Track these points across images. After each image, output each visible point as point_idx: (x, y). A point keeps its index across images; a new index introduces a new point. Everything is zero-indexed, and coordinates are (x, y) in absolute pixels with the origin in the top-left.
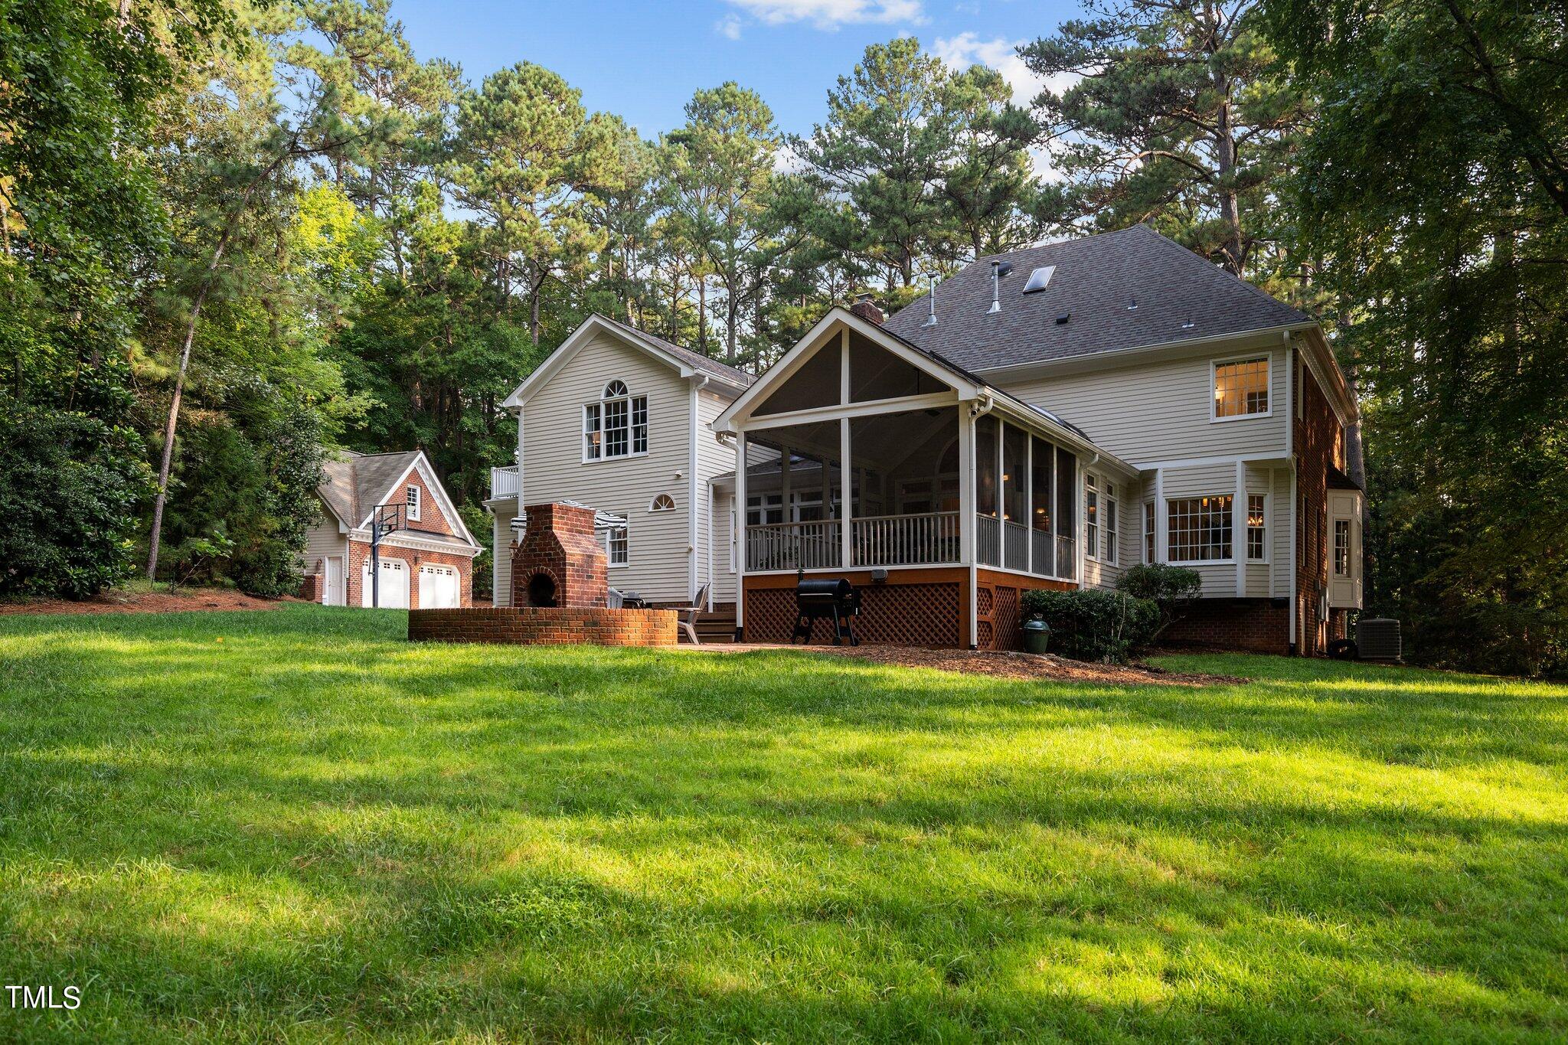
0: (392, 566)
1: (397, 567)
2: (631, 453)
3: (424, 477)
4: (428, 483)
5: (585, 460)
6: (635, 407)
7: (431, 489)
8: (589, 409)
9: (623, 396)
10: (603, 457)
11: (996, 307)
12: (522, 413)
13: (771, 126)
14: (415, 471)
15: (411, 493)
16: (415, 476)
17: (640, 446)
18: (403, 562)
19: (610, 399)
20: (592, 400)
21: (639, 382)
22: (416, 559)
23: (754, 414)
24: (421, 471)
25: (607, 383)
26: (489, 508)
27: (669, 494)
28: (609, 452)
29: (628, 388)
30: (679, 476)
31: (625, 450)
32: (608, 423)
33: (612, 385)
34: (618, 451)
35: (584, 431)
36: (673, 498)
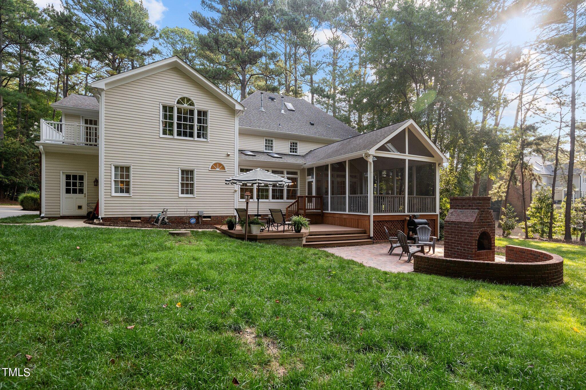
2: (195, 138)
5: (161, 135)
6: (199, 115)
8: (165, 108)
9: (191, 107)
10: (175, 136)
11: (283, 112)
12: (103, 94)
17: (202, 135)
19: (181, 106)
20: (168, 103)
21: (201, 102)
23: (377, 150)
25: (179, 97)
26: (41, 147)
27: (222, 163)
28: (179, 134)
29: (195, 104)
30: (228, 155)
31: (191, 135)
32: (179, 118)
33: (183, 99)
34: (185, 135)
35: (161, 119)
36: (225, 165)
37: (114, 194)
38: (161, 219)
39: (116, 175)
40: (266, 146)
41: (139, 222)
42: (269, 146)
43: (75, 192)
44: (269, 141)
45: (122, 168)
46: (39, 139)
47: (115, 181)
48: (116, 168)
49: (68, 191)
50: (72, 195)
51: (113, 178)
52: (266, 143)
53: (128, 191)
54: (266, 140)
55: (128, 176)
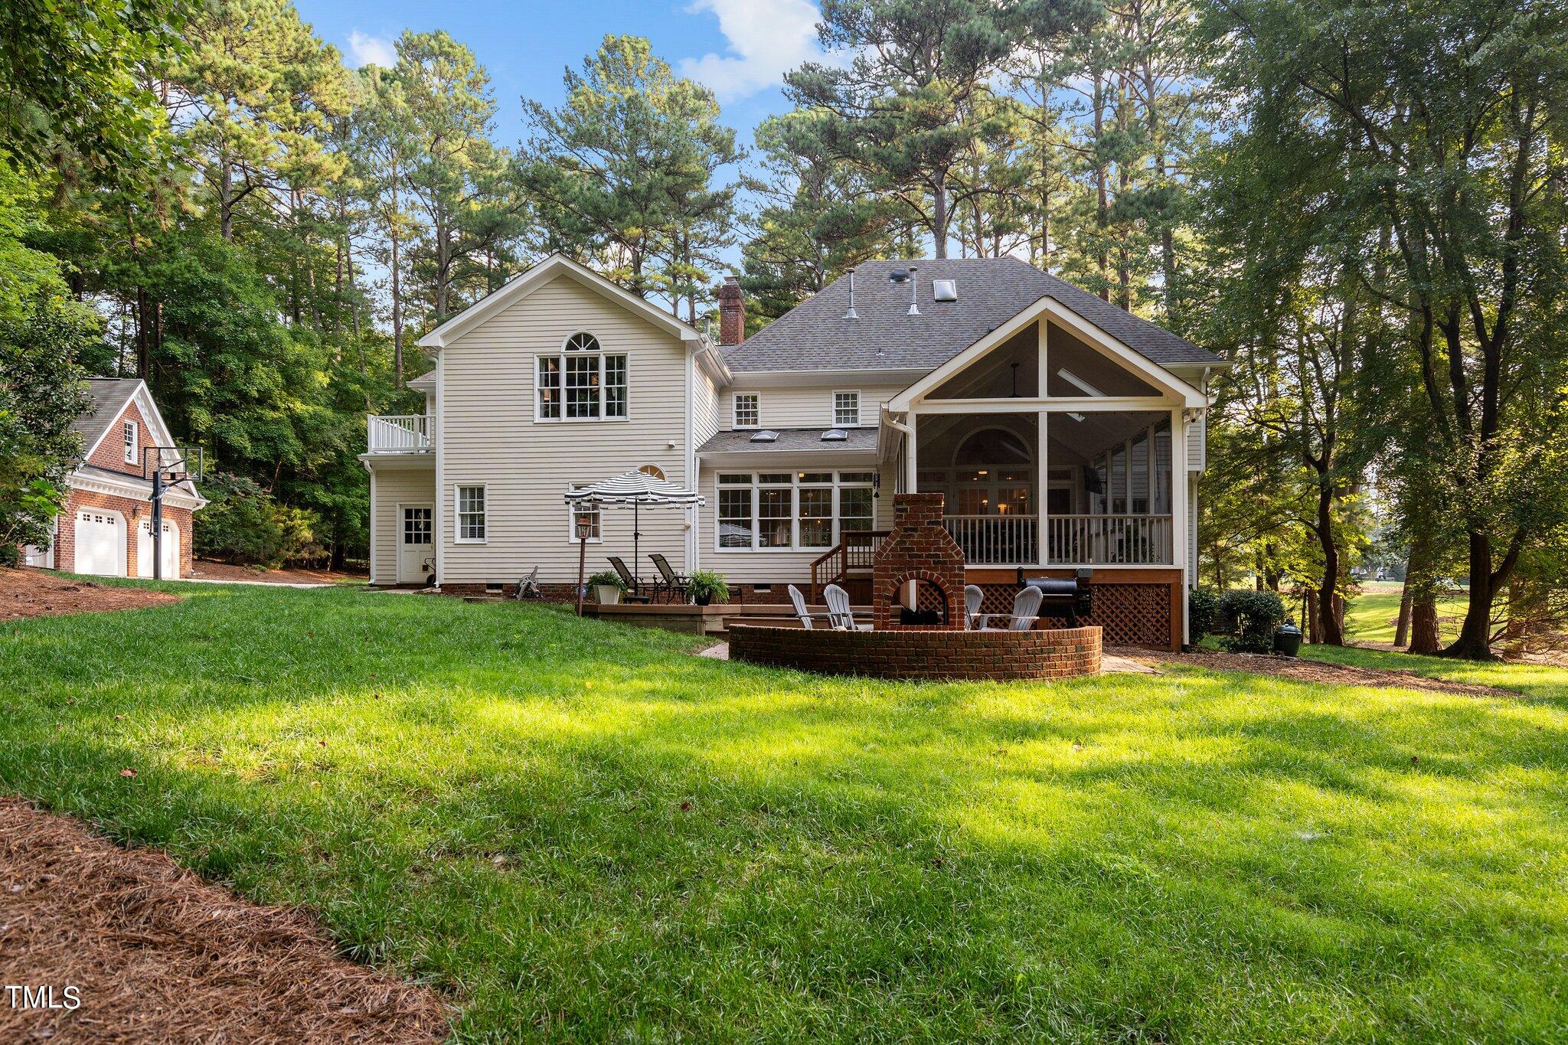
0: (105, 520)
1: (111, 521)
2: (603, 416)
3: (143, 411)
4: (147, 419)
5: (538, 419)
6: (609, 366)
7: (151, 427)
8: (544, 362)
9: (593, 352)
10: (564, 417)
11: (914, 310)
12: (442, 355)
13: (489, 86)
14: (133, 403)
15: (127, 431)
16: (133, 410)
17: (616, 408)
18: (118, 515)
19: (572, 353)
20: (550, 351)
21: (612, 338)
22: (134, 512)
23: (926, 398)
24: (139, 404)
25: (570, 335)
26: (367, 463)
27: (657, 465)
28: (571, 412)
29: (601, 343)
30: (671, 447)
31: (595, 412)
32: (570, 380)
33: (577, 338)
34: (583, 412)
35: (537, 386)
36: (663, 470)
37: (459, 540)
38: (523, 587)
39: (462, 504)
40: (838, 412)
41: (498, 595)
42: (847, 412)
43: (418, 541)
44: (846, 397)
45: (472, 490)
46: (365, 450)
47: (462, 516)
48: (463, 490)
49: (408, 539)
50: (413, 546)
51: (458, 511)
52: (838, 404)
53: (482, 535)
54: (838, 397)
55: (481, 506)
